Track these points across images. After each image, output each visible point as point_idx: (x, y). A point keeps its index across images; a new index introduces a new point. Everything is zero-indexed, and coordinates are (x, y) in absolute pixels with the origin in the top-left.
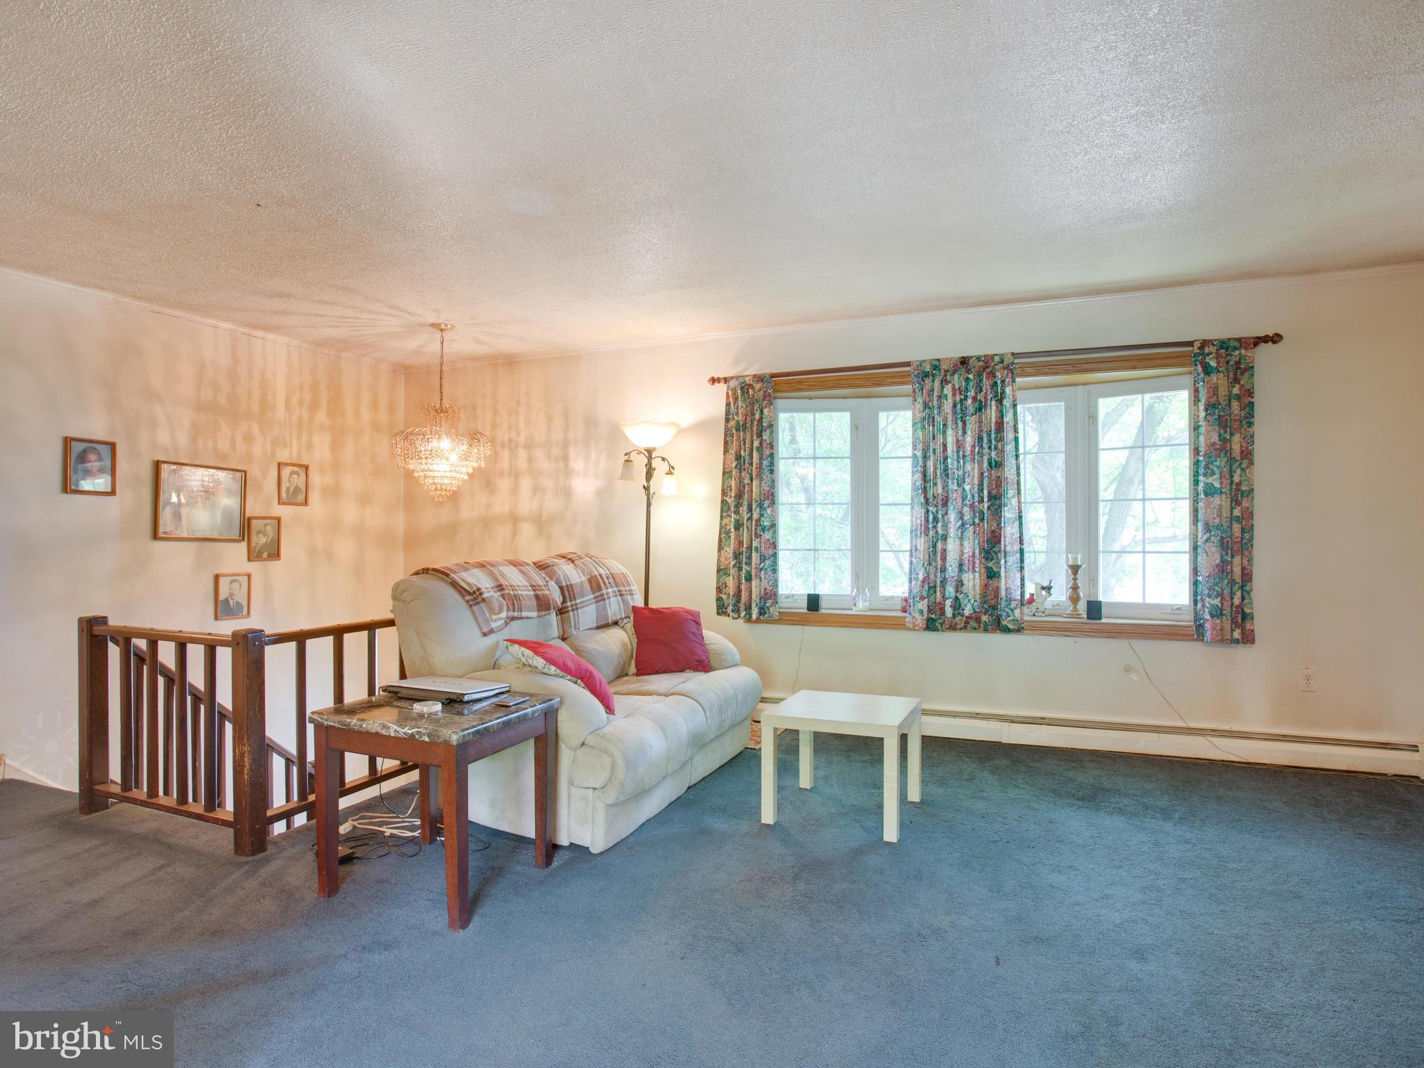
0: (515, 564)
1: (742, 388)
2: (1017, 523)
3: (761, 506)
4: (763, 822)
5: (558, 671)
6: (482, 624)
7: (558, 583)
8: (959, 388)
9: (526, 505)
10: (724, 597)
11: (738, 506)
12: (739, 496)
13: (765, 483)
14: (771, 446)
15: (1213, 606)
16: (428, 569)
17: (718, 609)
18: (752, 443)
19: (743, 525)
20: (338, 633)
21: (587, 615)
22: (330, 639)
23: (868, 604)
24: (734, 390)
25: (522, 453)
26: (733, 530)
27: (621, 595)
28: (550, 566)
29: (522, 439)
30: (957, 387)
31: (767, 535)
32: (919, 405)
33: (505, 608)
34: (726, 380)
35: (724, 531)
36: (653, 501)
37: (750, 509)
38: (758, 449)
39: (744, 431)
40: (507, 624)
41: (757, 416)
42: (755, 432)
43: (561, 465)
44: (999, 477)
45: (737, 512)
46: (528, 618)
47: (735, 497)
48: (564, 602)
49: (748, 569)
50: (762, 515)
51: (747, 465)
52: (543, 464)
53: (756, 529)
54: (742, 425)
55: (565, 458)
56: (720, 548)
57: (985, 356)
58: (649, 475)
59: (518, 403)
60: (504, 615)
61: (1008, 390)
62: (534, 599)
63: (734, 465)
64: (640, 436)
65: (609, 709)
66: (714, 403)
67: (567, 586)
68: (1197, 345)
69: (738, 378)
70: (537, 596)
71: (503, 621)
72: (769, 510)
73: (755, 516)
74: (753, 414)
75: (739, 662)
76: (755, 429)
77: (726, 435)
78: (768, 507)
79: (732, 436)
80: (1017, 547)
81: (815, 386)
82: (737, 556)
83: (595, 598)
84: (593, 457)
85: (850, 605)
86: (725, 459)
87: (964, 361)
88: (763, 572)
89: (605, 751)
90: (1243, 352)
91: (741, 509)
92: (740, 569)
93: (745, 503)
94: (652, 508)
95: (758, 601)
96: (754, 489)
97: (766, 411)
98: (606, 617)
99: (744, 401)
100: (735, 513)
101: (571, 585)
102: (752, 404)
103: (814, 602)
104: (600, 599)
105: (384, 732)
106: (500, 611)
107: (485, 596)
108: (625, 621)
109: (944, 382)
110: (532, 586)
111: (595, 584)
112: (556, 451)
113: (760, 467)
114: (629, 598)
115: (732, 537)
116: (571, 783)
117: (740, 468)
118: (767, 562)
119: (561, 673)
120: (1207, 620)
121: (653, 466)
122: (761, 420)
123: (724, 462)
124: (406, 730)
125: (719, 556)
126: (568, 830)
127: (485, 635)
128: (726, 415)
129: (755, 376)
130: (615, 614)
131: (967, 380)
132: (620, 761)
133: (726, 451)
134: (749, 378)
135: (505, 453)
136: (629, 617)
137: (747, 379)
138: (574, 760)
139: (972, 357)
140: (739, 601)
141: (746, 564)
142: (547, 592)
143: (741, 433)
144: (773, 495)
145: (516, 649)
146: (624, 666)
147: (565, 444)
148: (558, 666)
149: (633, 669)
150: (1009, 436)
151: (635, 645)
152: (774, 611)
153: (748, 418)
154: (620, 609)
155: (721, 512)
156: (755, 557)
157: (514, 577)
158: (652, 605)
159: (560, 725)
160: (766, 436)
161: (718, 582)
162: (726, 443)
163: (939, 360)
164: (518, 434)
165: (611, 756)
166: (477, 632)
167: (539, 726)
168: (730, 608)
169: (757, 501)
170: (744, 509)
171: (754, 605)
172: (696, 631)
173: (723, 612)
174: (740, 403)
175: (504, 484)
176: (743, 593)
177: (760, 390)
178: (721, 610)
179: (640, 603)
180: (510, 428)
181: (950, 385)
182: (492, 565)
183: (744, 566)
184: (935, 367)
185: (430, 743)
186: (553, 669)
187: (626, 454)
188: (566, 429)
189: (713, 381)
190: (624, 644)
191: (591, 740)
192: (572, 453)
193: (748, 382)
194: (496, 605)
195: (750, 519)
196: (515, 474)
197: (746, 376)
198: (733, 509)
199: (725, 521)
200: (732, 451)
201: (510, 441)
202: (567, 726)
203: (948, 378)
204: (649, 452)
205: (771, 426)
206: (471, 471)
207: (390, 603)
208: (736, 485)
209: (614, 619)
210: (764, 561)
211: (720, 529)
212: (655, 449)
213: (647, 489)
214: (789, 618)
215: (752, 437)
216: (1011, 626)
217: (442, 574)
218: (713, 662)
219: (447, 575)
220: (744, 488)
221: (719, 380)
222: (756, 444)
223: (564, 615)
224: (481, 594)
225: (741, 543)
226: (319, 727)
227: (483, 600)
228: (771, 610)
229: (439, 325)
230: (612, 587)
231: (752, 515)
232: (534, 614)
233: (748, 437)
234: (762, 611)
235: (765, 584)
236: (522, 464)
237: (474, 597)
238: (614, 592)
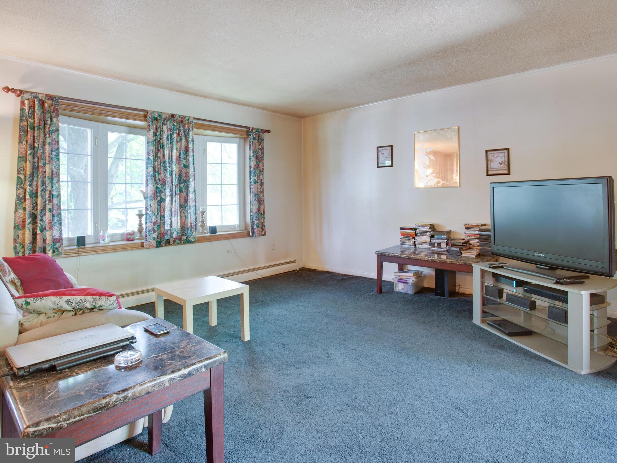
1: (39, 101)
2: (194, 193)
3: (52, 181)
8: (170, 128)
13: (55, 167)
14: (58, 143)
15: (257, 223)
18: (45, 139)
23: (110, 239)
26: (28, 197)
30: (169, 127)
31: (56, 201)
32: (151, 133)
34: (21, 92)
35: (20, 198)
37: (44, 183)
39: (38, 130)
41: (49, 122)
44: (187, 172)
47: (29, 175)
49: (42, 224)
53: (49, 197)
54: (37, 126)
56: (17, 211)
57: (182, 116)
61: (190, 133)
63: (28, 152)
68: (251, 129)
73: (49, 188)
77: (21, 130)
79: (27, 132)
80: (193, 204)
81: (87, 111)
82: (32, 215)
87: (173, 116)
90: (262, 134)
95: (52, 245)
96: (48, 170)
99: (39, 110)
100: (30, 185)
102: (45, 113)
103: (81, 241)
109: (164, 124)
115: (28, 203)
117: (33, 155)
118: (56, 219)
120: (256, 229)
123: (19, 150)
125: (16, 217)
129: (47, 95)
131: (174, 125)
134: (42, 95)
137: (40, 95)
139: (177, 115)
144: (59, 174)
150: (191, 154)
152: (62, 249)
153: (41, 122)
155: (17, 185)
160: (54, 136)
162: (21, 136)
163: (162, 113)
169: (50, 178)
171: (49, 248)
176: (38, 241)
181: (166, 126)
183: (40, 222)
184: (160, 116)
189: (8, 89)
193: (40, 98)
197: (39, 93)
198: (27, 183)
199: (21, 191)
200: (27, 143)
203: (165, 122)
208: (30, 167)
210: (53, 218)
214: (70, 253)
215: (45, 135)
216: (193, 240)
221: (13, 91)
222: (48, 140)
225: (36, 206)
228: (60, 249)
231: (45, 187)
233: (42, 135)
234: (54, 251)
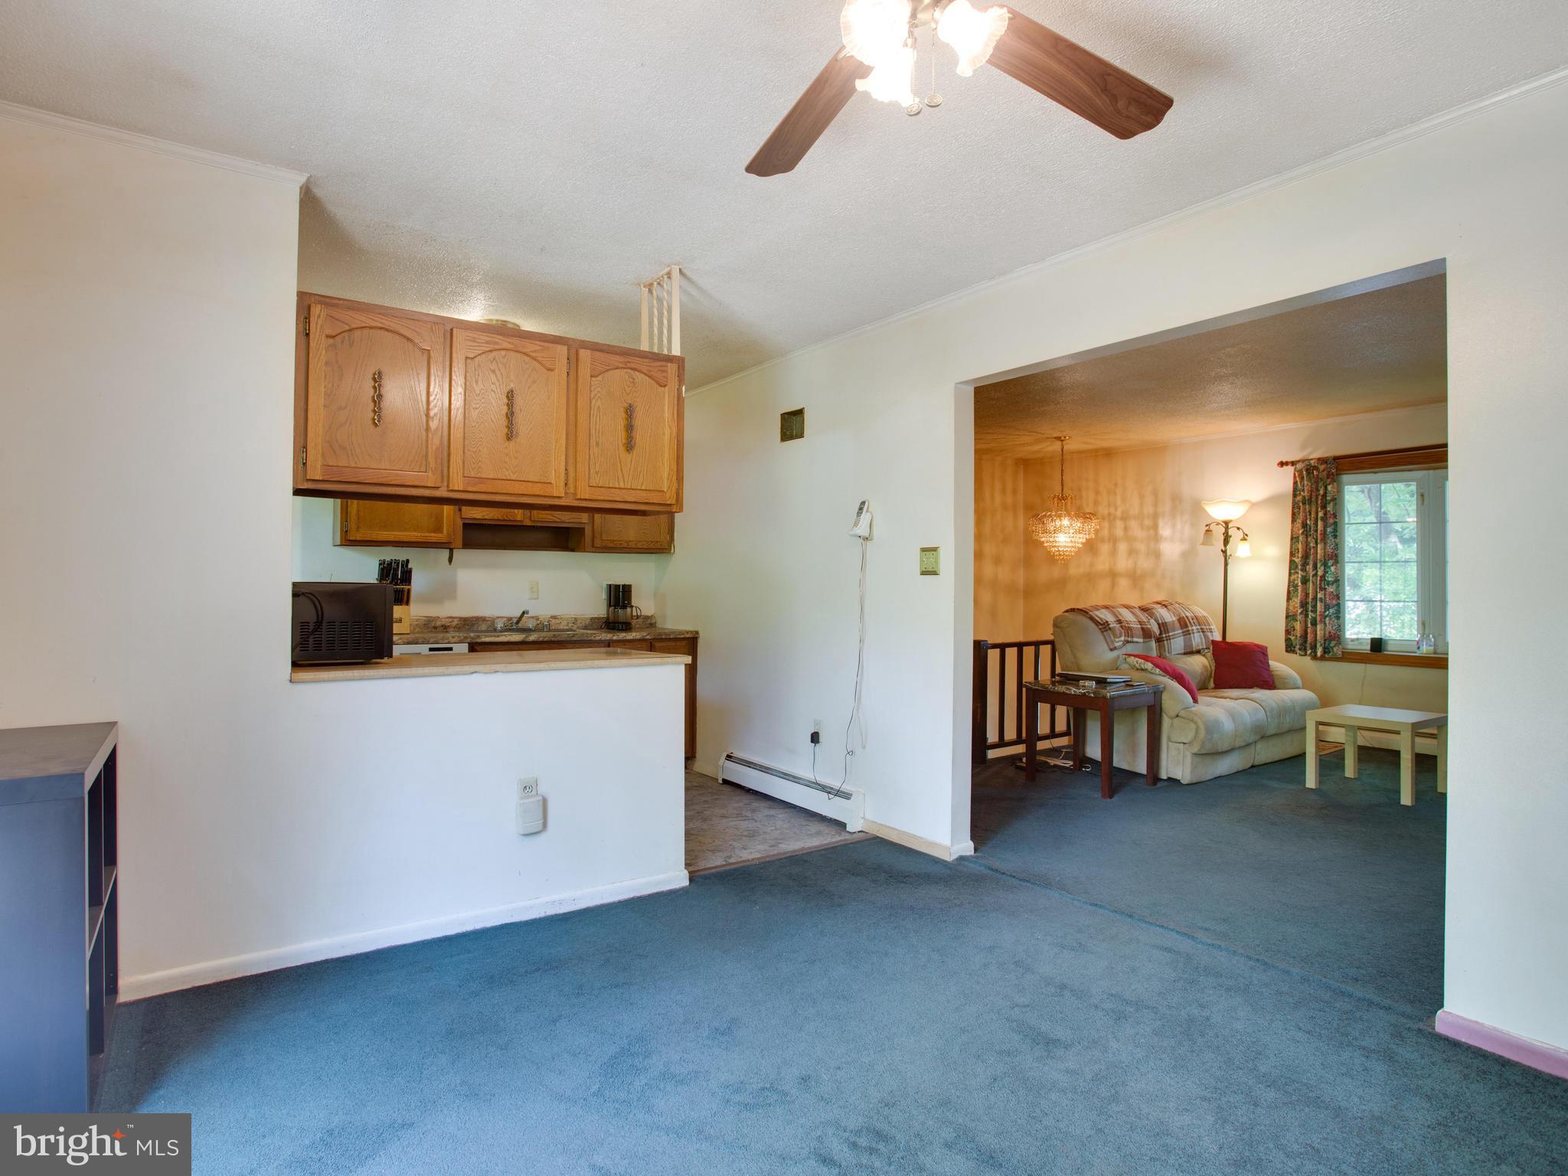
0: (1127, 607)
1: (1307, 470)
3: (1325, 565)
4: (1307, 786)
5: (1161, 672)
6: (1110, 644)
7: (1156, 620)
9: (1123, 563)
10: (1293, 638)
11: (1305, 565)
12: (1306, 556)
13: (1330, 546)
14: (1335, 516)
16: (1074, 609)
17: (1286, 648)
18: (1317, 513)
19: (1309, 580)
20: (1020, 646)
21: (1177, 643)
22: (998, 650)
23: (1432, 648)
24: (1300, 472)
25: (1119, 524)
26: (1300, 584)
27: (1203, 632)
28: (1149, 609)
29: (1119, 513)
31: (1331, 589)
33: (1123, 634)
34: (1293, 463)
35: (1292, 585)
36: (1230, 561)
37: (1315, 567)
38: (1322, 519)
39: (1310, 504)
40: (1124, 645)
41: (1321, 492)
42: (1319, 506)
43: (1152, 532)
45: (1304, 570)
46: (1137, 642)
47: (1302, 557)
48: (1161, 634)
49: (1314, 616)
50: (1326, 572)
51: (1312, 532)
52: (1137, 531)
53: (1320, 584)
54: (1308, 500)
55: (1155, 527)
56: (1289, 599)
58: (1226, 542)
59: (1116, 485)
60: (1123, 638)
62: (1140, 630)
63: (1301, 532)
64: (1218, 512)
65: (1195, 701)
66: (1284, 481)
67: (1163, 623)
69: (1303, 461)
70: (1142, 628)
71: (1121, 643)
72: (1333, 568)
73: (1320, 573)
74: (1318, 490)
75: (1301, 686)
76: (1319, 502)
77: (1293, 508)
78: (1332, 565)
79: (1299, 508)
82: (1304, 605)
83: (1183, 632)
84: (1179, 526)
85: (1415, 649)
86: (1292, 527)
88: (1327, 619)
89: (1192, 721)
91: (1308, 567)
92: (1306, 616)
93: (1311, 563)
94: (1229, 567)
95: (1322, 642)
96: (1319, 551)
97: (1329, 488)
98: (1191, 646)
99: (1309, 480)
100: (1302, 570)
101: (1166, 623)
102: (1317, 482)
103: (1377, 645)
104: (1187, 633)
105: (1068, 692)
106: (1121, 636)
107: (1111, 626)
108: (1206, 651)
110: (1139, 622)
111: (1183, 623)
112: (1147, 522)
113: (1324, 533)
114: (1209, 634)
115: (1300, 590)
116: (1169, 740)
117: (1306, 534)
118: (1331, 611)
119: (1163, 674)
121: (1230, 534)
122: (1325, 495)
123: (1292, 530)
124: (1081, 691)
125: (1288, 605)
126: (1167, 770)
127: (1111, 650)
128: (1294, 491)
129: (1319, 459)
130: (1198, 645)
132: (1202, 726)
133: (1294, 520)
134: (1314, 461)
135: (1106, 524)
136: (1209, 648)
137: (1312, 462)
138: (1172, 725)
140: (1306, 641)
141: (1312, 611)
142: (1149, 626)
143: (1307, 506)
144: (1336, 556)
145: (1132, 660)
146: (1205, 682)
147: (1155, 517)
148: (1161, 669)
149: (1212, 684)
151: (1213, 668)
152: (1337, 650)
153: (1314, 494)
154: (1202, 641)
155: (1290, 570)
156: (1320, 607)
157: (1127, 616)
158: (1229, 639)
159: (1163, 702)
160: (1330, 508)
161: (1287, 626)
162: (1293, 514)
164: (1116, 510)
165: (1196, 723)
166: (1106, 648)
167: (1150, 700)
168: (1298, 647)
169: (1321, 561)
170: (1310, 568)
171: (1318, 645)
172: (1263, 660)
173: (1291, 650)
174: (1306, 482)
175: (1105, 548)
176: (1309, 635)
177: (1324, 471)
178: (1290, 648)
179: (1218, 637)
180: (1109, 505)
182: (1113, 608)
183: (1310, 613)
185: (1094, 697)
186: (1158, 670)
187: (1207, 526)
188: (1156, 504)
189: (1282, 464)
190: (1205, 667)
191: (1182, 713)
192: (1161, 523)
193: (1313, 464)
194: (1118, 632)
195: (1315, 575)
196: (1114, 540)
197: (1312, 459)
198: (1300, 567)
199: (1293, 577)
200: (1299, 521)
201: (1109, 514)
202: (1167, 702)
204: (1226, 523)
205: (1334, 499)
206: (1084, 541)
207: (1051, 630)
208: (1302, 548)
209: (1198, 648)
210: (1328, 610)
211: (1289, 584)
212: (1231, 521)
213: (1225, 552)
214: (1352, 657)
215: (1317, 509)
217: (1083, 612)
218: (1277, 683)
219: (1087, 613)
220: (1310, 550)
221: (1287, 464)
222: (1321, 514)
223: (1161, 643)
224: (1109, 625)
225: (1307, 595)
226: (1029, 690)
227: (1110, 629)
228: (1334, 649)
229: (1060, 438)
230: (1196, 626)
231: (1317, 572)
232: (1141, 640)
233: (1313, 509)
234: (1326, 650)
235: (1329, 628)
236: (1119, 532)
237: (1104, 627)
238: (1198, 629)
